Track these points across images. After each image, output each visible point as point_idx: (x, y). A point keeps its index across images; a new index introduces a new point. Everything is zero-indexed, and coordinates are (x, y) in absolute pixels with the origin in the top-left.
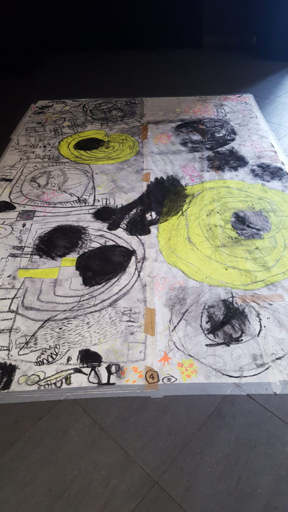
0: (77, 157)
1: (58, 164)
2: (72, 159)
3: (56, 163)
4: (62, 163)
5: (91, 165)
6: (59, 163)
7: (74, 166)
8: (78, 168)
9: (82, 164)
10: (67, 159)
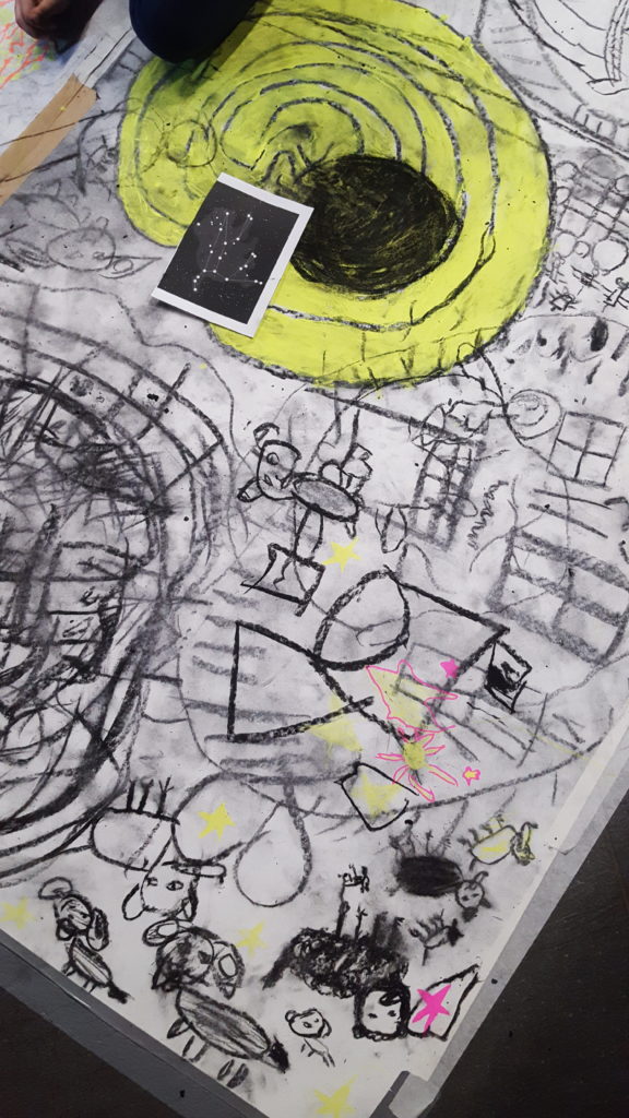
0: (492, 133)
1: (606, 130)
2: (525, 128)
3: (608, 142)
4: (581, 130)
5: (469, 31)
6: (595, 135)
7: (543, 74)
8: (531, 49)
9: (498, 69)
10: (543, 147)
